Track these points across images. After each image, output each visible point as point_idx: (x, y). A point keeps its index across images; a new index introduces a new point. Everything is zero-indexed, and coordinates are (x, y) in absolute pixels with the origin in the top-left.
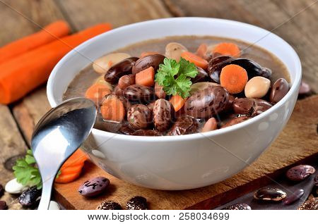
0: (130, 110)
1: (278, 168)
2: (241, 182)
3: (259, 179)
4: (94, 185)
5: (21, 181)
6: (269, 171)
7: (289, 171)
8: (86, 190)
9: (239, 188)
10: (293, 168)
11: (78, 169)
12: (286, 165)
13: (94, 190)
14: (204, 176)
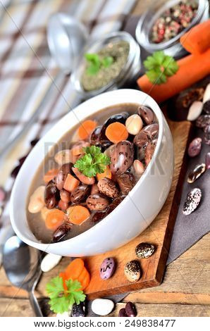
0: (89, 203)
1: (182, 157)
3: (180, 173)
4: (108, 266)
5: (63, 310)
6: (179, 163)
7: (190, 153)
8: (108, 273)
9: (177, 186)
10: (189, 149)
12: (184, 151)
13: (112, 268)
14: (160, 200)
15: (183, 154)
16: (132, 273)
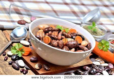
0: (53, 41)
2: (72, 67)
4: (35, 58)
6: (78, 66)
7: (83, 67)
11: (29, 53)
15: (82, 65)
16: (38, 66)
